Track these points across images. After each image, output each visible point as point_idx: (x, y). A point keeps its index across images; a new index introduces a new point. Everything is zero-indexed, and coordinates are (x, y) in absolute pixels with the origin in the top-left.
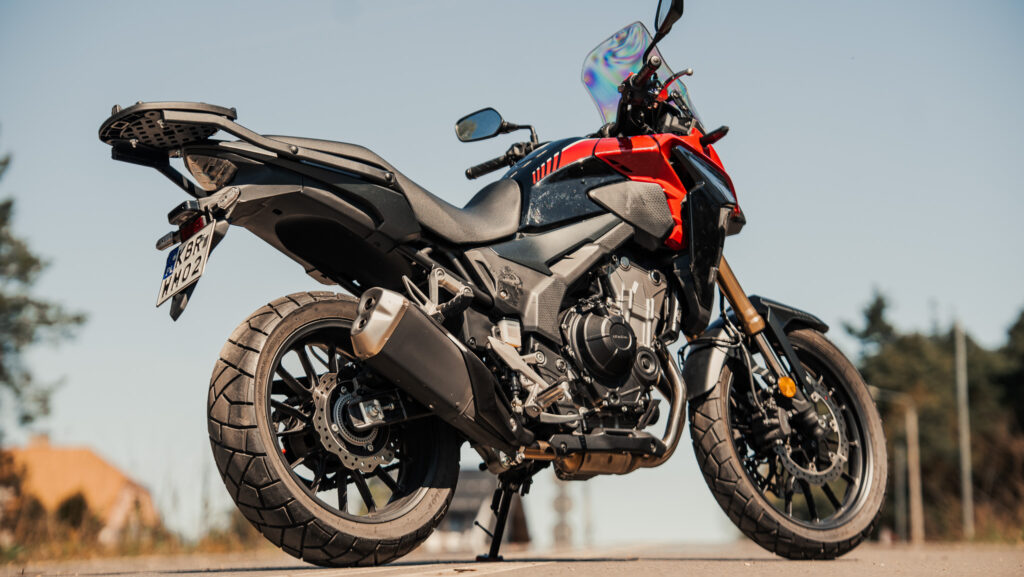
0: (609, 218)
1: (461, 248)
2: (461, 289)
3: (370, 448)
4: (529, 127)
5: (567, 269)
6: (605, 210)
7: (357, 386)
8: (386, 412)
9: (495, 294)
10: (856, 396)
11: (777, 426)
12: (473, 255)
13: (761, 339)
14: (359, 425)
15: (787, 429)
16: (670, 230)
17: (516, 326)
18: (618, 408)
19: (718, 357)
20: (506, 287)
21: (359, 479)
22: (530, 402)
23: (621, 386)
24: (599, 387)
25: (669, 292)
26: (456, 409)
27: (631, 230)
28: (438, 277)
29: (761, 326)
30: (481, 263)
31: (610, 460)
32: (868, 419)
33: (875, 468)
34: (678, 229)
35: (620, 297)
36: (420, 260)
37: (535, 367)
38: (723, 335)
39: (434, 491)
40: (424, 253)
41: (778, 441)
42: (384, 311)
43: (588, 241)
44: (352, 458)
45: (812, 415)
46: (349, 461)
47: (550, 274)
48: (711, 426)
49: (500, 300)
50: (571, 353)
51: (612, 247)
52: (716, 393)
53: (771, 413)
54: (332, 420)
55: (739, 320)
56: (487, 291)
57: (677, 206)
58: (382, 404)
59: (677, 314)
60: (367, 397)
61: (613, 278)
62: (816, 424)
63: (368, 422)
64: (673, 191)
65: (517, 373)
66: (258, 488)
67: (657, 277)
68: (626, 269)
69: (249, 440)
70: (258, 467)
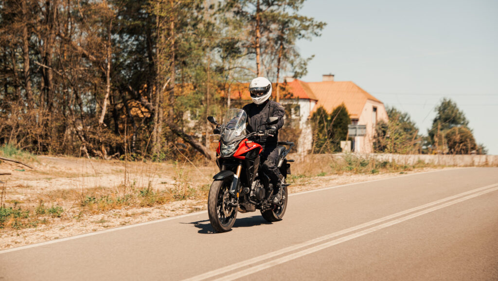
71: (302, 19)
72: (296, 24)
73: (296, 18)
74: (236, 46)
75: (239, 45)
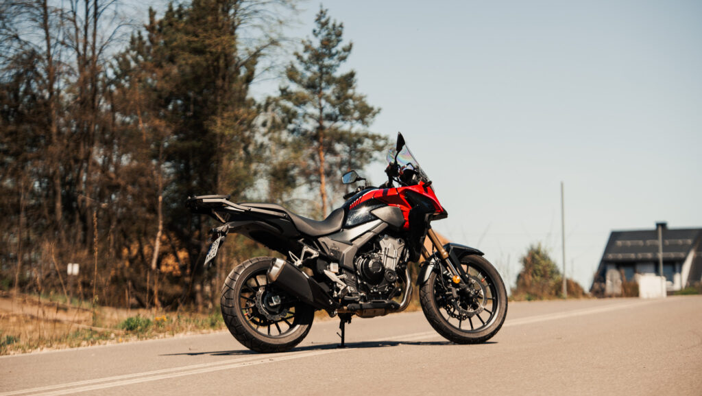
0: (379, 221)
1: (316, 238)
2: (315, 254)
3: (277, 312)
4: (365, 179)
5: (359, 243)
6: (376, 218)
7: (273, 290)
8: (282, 300)
9: (328, 253)
10: (494, 280)
11: (452, 295)
12: (321, 240)
13: (448, 261)
14: (271, 305)
15: (455, 295)
16: (404, 223)
17: (337, 265)
18: (377, 293)
19: (430, 268)
20: (333, 251)
21: (276, 323)
22: (340, 293)
23: (379, 284)
24: (369, 285)
25: (405, 247)
26: (306, 298)
27: (387, 225)
28: (306, 249)
29: (447, 256)
30: (324, 243)
31: (375, 311)
32: (499, 289)
33: (500, 308)
34: (407, 223)
35: (383, 250)
36: (299, 243)
37: (342, 280)
38: (433, 261)
39: (302, 326)
40: (301, 241)
41: (453, 300)
42: (277, 266)
43: (369, 231)
44: (270, 316)
45: (468, 289)
46: (269, 318)
47: (352, 245)
48: (425, 295)
49: (330, 256)
50: (359, 274)
51: (378, 232)
52: (428, 282)
53: (450, 290)
54: (263, 303)
55: (439, 254)
56: (325, 253)
57: (407, 214)
58: (280, 297)
59: (408, 255)
60: (275, 295)
61: (381, 242)
62: (470, 293)
63: (275, 303)
64: (405, 208)
65: (336, 283)
66: (235, 327)
67: (400, 241)
68: (387, 239)
69: (231, 312)
70: (235, 320)
71: (373, 138)
72: (367, 144)
73: (366, 136)
74: (292, 173)
75: (295, 172)
